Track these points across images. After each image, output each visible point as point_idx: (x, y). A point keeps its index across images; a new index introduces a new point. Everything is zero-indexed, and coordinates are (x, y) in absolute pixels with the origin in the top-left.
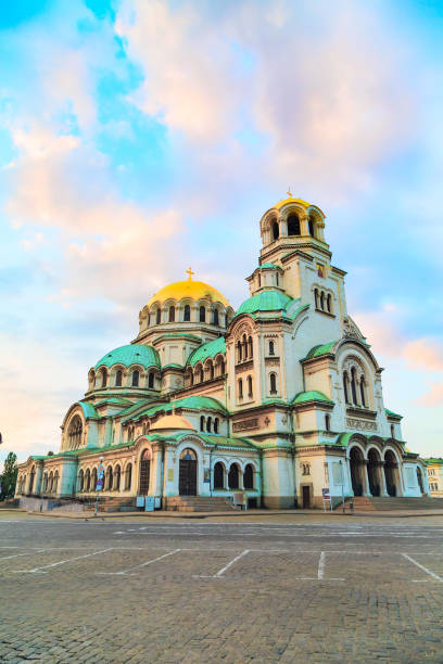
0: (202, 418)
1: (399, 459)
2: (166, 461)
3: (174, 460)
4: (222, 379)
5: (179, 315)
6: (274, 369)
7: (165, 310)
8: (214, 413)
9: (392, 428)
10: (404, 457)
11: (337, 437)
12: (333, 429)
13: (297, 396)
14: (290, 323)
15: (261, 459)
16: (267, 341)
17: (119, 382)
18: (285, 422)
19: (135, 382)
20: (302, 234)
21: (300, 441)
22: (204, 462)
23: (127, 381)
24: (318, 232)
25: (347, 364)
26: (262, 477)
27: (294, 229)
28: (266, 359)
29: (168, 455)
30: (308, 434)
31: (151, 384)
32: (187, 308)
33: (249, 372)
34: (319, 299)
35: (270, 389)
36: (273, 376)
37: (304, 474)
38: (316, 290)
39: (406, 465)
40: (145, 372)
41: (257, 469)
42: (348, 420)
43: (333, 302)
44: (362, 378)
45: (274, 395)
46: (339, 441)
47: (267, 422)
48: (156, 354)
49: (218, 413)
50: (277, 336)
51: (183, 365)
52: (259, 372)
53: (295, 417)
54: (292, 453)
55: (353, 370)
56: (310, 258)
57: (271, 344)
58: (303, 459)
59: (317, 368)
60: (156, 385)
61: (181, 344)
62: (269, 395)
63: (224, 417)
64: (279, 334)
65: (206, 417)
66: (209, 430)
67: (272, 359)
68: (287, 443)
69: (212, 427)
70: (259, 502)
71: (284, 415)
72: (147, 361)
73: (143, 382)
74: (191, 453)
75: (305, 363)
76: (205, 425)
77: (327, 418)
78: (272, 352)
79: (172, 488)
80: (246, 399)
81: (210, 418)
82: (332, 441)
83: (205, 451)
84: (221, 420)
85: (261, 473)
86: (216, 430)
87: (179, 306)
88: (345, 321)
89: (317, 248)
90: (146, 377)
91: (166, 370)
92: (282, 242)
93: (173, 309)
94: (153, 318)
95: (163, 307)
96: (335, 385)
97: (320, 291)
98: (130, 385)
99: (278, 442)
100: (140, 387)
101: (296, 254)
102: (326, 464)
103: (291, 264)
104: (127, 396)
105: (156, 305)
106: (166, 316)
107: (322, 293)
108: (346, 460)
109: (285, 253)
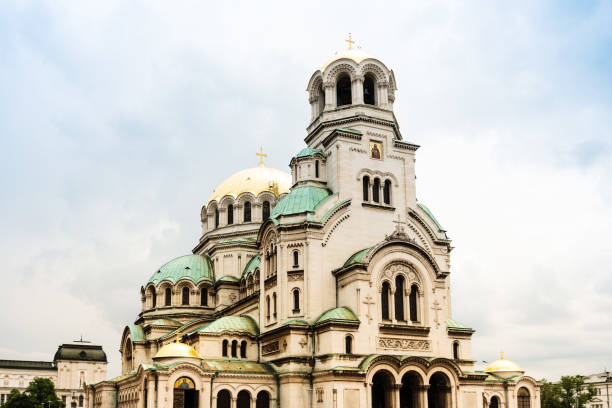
0: (225, 343)
1: (453, 382)
2: (159, 390)
3: (167, 389)
4: (256, 297)
5: (239, 215)
6: (298, 284)
7: (223, 211)
8: (240, 336)
9: (456, 345)
10: (461, 379)
11: (360, 360)
12: (355, 351)
13: (324, 314)
14: (319, 228)
15: (278, 385)
16: (291, 252)
17: (168, 301)
18: (303, 344)
19: (186, 300)
20: (354, 103)
21: (319, 365)
22: (202, 390)
23: (177, 300)
24: (381, 95)
25: (389, 272)
26: (279, 404)
27: (344, 97)
28: (289, 273)
29: (161, 385)
30: (324, 358)
31: (204, 301)
32: (248, 205)
33: (274, 289)
34: (371, 190)
35: (292, 307)
36: (296, 293)
37: (319, 401)
38: (366, 179)
39: (462, 388)
40: (196, 288)
41: (273, 395)
42: (382, 341)
43: (393, 190)
44: (415, 288)
45: (297, 315)
46: (360, 366)
47: (285, 345)
48: (211, 264)
49: (245, 335)
50: (302, 245)
51: (239, 277)
52: (284, 287)
53: (316, 339)
54: (310, 378)
55: (400, 279)
56: (359, 137)
57: (296, 254)
58: (319, 385)
59: (347, 280)
60: (210, 302)
61: (235, 252)
62: (292, 315)
63: (252, 339)
64: (303, 242)
65: (230, 341)
66: (234, 354)
67: (296, 274)
68: (306, 368)
69: (238, 351)
71: (304, 337)
72: (197, 273)
73: (195, 300)
74: (188, 381)
75: (338, 274)
76: (229, 350)
77: (349, 340)
78: (296, 264)
80: (272, 320)
81: (235, 342)
82: (352, 364)
83: (204, 379)
84: (249, 343)
85: (278, 400)
86: (243, 355)
87: (236, 203)
88: (410, 214)
89: (370, 120)
90: (198, 293)
91: (218, 285)
92: (327, 117)
93: (231, 209)
94: (211, 221)
95: (219, 207)
96: (366, 300)
97: (372, 179)
98: (180, 304)
99: (292, 367)
100: (191, 305)
101: (335, 134)
102: (335, 391)
103: (332, 148)
104: (177, 317)
105: (213, 204)
106: (223, 218)
107: (377, 180)
108: (366, 385)
109: (326, 133)
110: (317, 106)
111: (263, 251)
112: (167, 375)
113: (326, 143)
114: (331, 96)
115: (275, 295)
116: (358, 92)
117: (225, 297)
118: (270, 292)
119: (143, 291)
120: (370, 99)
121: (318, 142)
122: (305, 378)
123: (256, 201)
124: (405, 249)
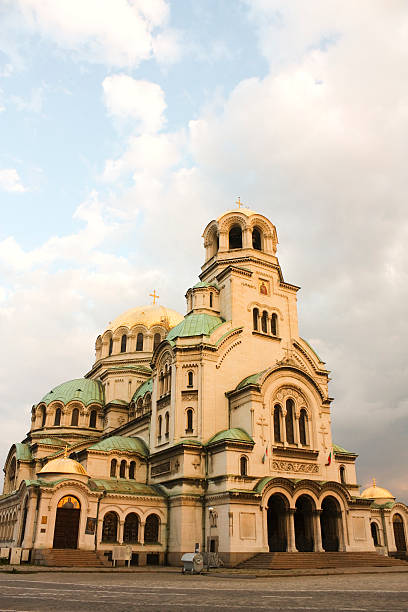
0: (114, 462)
1: (343, 506)
2: (41, 509)
3: (50, 508)
4: (146, 418)
5: (131, 345)
6: (192, 404)
7: (117, 340)
8: (130, 456)
9: (342, 469)
10: (350, 503)
11: (255, 482)
12: (249, 473)
13: (216, 435)
14: (214, 350)
15: (169, 509)
16: (186, 372)
17: (57, 421)
18: (196, 465)
19: (75, 422)
20: (245, 247)
21: (213, 487)
22: (88, 511)
23: (66, 420)
24: (267, 244)
25: (281, 395)
26: (168, 529)
27: (236, 241)
28: (183, 392)
29: (44, 503)
30: (219, 480)
31: (93, 423)
33: (167, 409)
34: (259, 321)
35: (186, 427)
36: (190, 412)
37: (212, 527)
38: (256, 311)
39: (352, 514)
40: (86, 410)
41: (163, 520)
42: (275, 463)
43: (279, 322)
44: (303, 411)
45: (190, 434)
46: (255, 488)
47: (177, 466)
48: (102, 389)
49: (134, 455)
50: (197, 366)
51: (128, 401)
52: (178, 407)
53: (210, 459)
54: (203, 501)
55: (290, 403)
56: (249, 274)
57: (191, 374)
58: (212, 508)
59: (240, 402)
60: (99, 424)
61: (126, 378)
62: (184, 434)
63: (141, 460)
64: (198, 363)
65: (119, 460)
66: (122, 475)
67: (190, 393)
68: (199, 490)
69: (127, 471)
70: (161, 558)
71: (197, 457)
72: (89, 396)
73: (84, 421)
74: (73, 500)
75: (231, 396)
76: (118, 470)
77: (244, 460)
78: (191, 384)
79: (46, 540)
80: (164, 440)
81: (124, 462)
82: (249, 487)
83: (90, 499)
84: (138, 463)
85: (168, 525)
86: (132, 476)
87: (130, 334)
88: (294, 344)
89: (258, 262)
90: (87, 415)
91: (108, 408)
92: (220, 257)
93: (125, 338)
94: (106, 349)
95: (114, 336)
96: (259, 421)
97: (261, 311)
98: (69, 425)
99: (185, 488)
100: (80, 426)
101: (228, 270)
102: (231, 515)
103: (226, 282)
104: (64, 437)
105: (108, 333)
106: (117, 346)
107: (265, 313)
108: (261, 509)
109: (220, 269)
110: (211, 250)
111: (157, 372)
112: (51, 492)
113: (220, 278)
114: (224, 241)
115: (167, 415)
116: (247, 239)
117: (114, 420)
118: (163, 413)
119: (34, 410)
120: (257, 245)
121: (212, 277)
122: (197, 500)
123: (149, 333)
124: (293, 374)
